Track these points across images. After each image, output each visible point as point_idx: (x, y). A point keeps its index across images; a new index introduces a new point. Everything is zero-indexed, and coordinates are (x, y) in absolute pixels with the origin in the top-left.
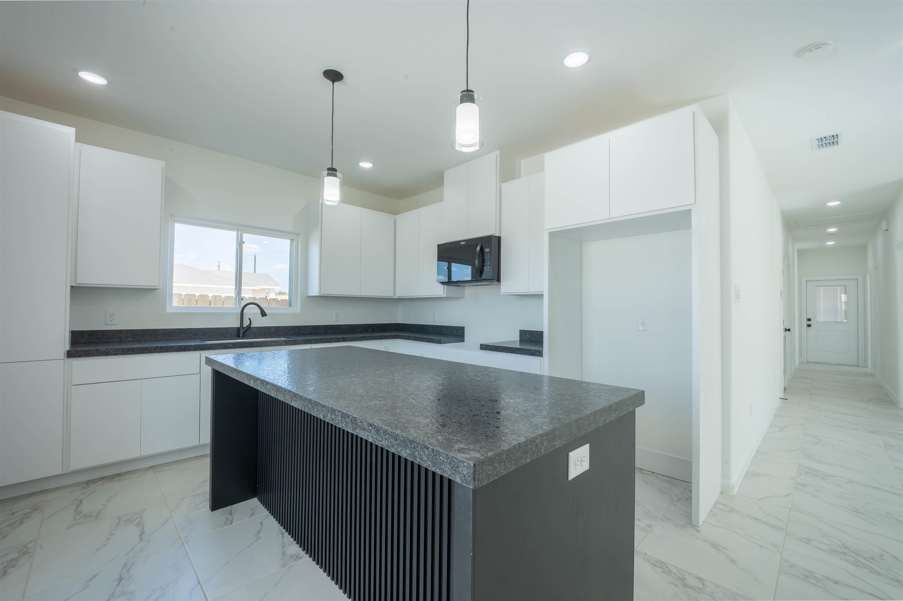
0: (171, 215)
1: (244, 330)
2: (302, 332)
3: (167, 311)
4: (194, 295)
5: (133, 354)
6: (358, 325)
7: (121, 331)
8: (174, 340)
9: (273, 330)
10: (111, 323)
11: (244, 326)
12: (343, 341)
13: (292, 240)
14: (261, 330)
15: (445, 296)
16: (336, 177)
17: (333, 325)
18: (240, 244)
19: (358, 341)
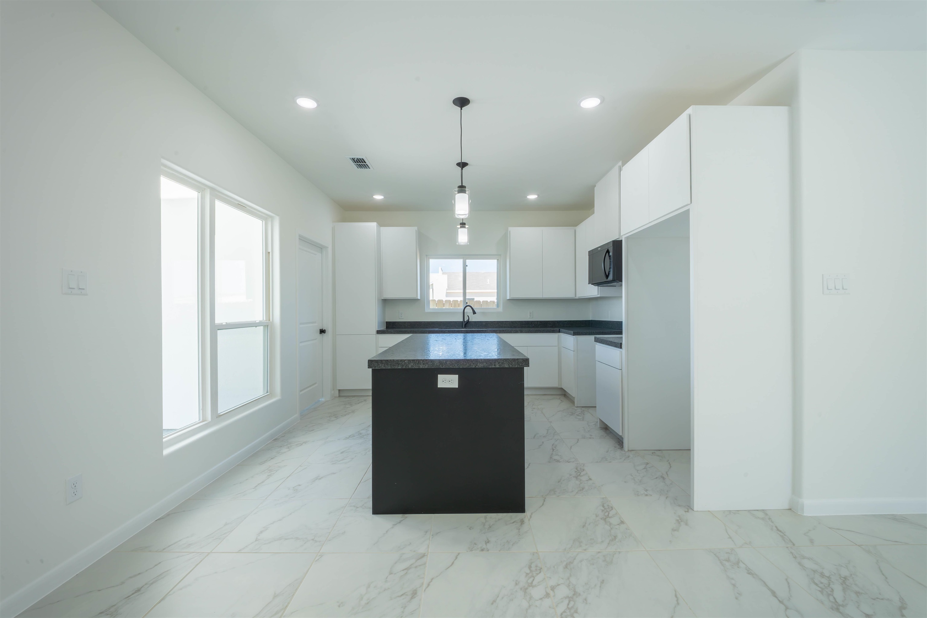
0: (426, 256)
1: (465, 323)
2: (504, 325)
3: (426, 311)
4: (457, 301)
5: (401, 334)
6: (549, 321)
7: (405, 322)
8: (429, 328)
9: (484, 324)
10: (401, 318)
11: (465, 321)
12: (521, 333)
13: (498, 260)
14: (476, 324)
15: (599, 296)
16: (465, 228)
17: (527, 321)
18: (465, 266)
19: (533, 333)
